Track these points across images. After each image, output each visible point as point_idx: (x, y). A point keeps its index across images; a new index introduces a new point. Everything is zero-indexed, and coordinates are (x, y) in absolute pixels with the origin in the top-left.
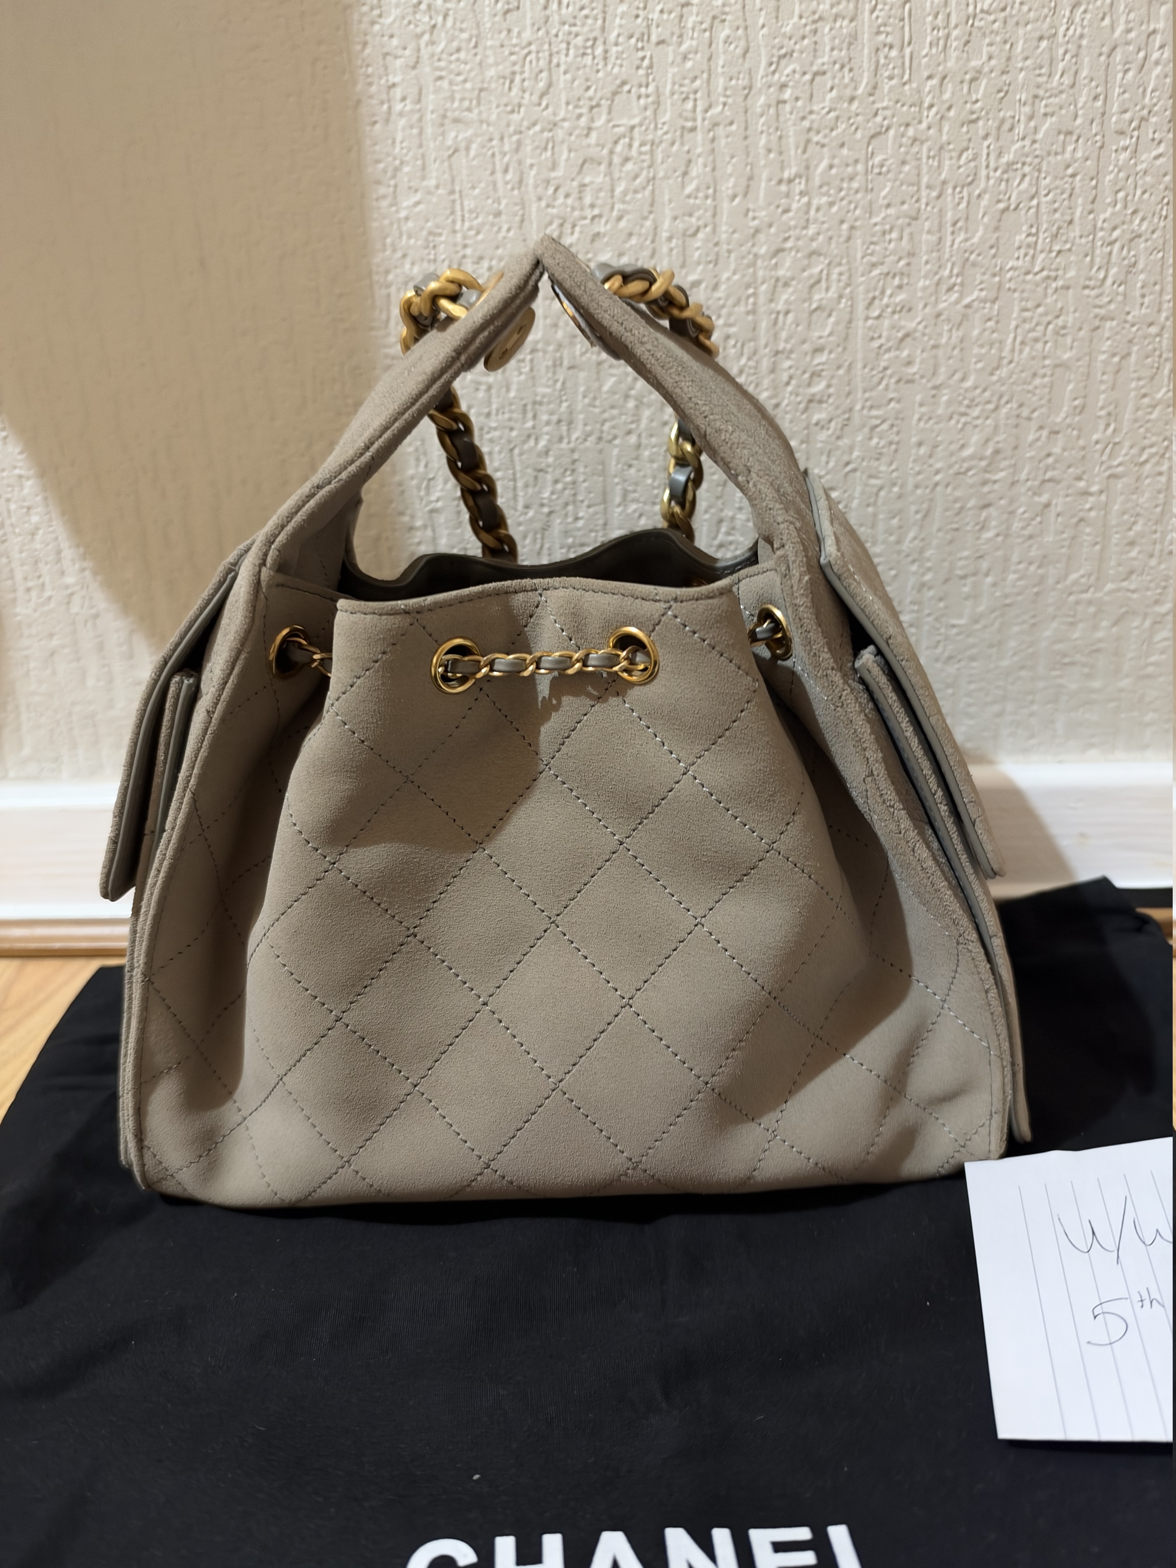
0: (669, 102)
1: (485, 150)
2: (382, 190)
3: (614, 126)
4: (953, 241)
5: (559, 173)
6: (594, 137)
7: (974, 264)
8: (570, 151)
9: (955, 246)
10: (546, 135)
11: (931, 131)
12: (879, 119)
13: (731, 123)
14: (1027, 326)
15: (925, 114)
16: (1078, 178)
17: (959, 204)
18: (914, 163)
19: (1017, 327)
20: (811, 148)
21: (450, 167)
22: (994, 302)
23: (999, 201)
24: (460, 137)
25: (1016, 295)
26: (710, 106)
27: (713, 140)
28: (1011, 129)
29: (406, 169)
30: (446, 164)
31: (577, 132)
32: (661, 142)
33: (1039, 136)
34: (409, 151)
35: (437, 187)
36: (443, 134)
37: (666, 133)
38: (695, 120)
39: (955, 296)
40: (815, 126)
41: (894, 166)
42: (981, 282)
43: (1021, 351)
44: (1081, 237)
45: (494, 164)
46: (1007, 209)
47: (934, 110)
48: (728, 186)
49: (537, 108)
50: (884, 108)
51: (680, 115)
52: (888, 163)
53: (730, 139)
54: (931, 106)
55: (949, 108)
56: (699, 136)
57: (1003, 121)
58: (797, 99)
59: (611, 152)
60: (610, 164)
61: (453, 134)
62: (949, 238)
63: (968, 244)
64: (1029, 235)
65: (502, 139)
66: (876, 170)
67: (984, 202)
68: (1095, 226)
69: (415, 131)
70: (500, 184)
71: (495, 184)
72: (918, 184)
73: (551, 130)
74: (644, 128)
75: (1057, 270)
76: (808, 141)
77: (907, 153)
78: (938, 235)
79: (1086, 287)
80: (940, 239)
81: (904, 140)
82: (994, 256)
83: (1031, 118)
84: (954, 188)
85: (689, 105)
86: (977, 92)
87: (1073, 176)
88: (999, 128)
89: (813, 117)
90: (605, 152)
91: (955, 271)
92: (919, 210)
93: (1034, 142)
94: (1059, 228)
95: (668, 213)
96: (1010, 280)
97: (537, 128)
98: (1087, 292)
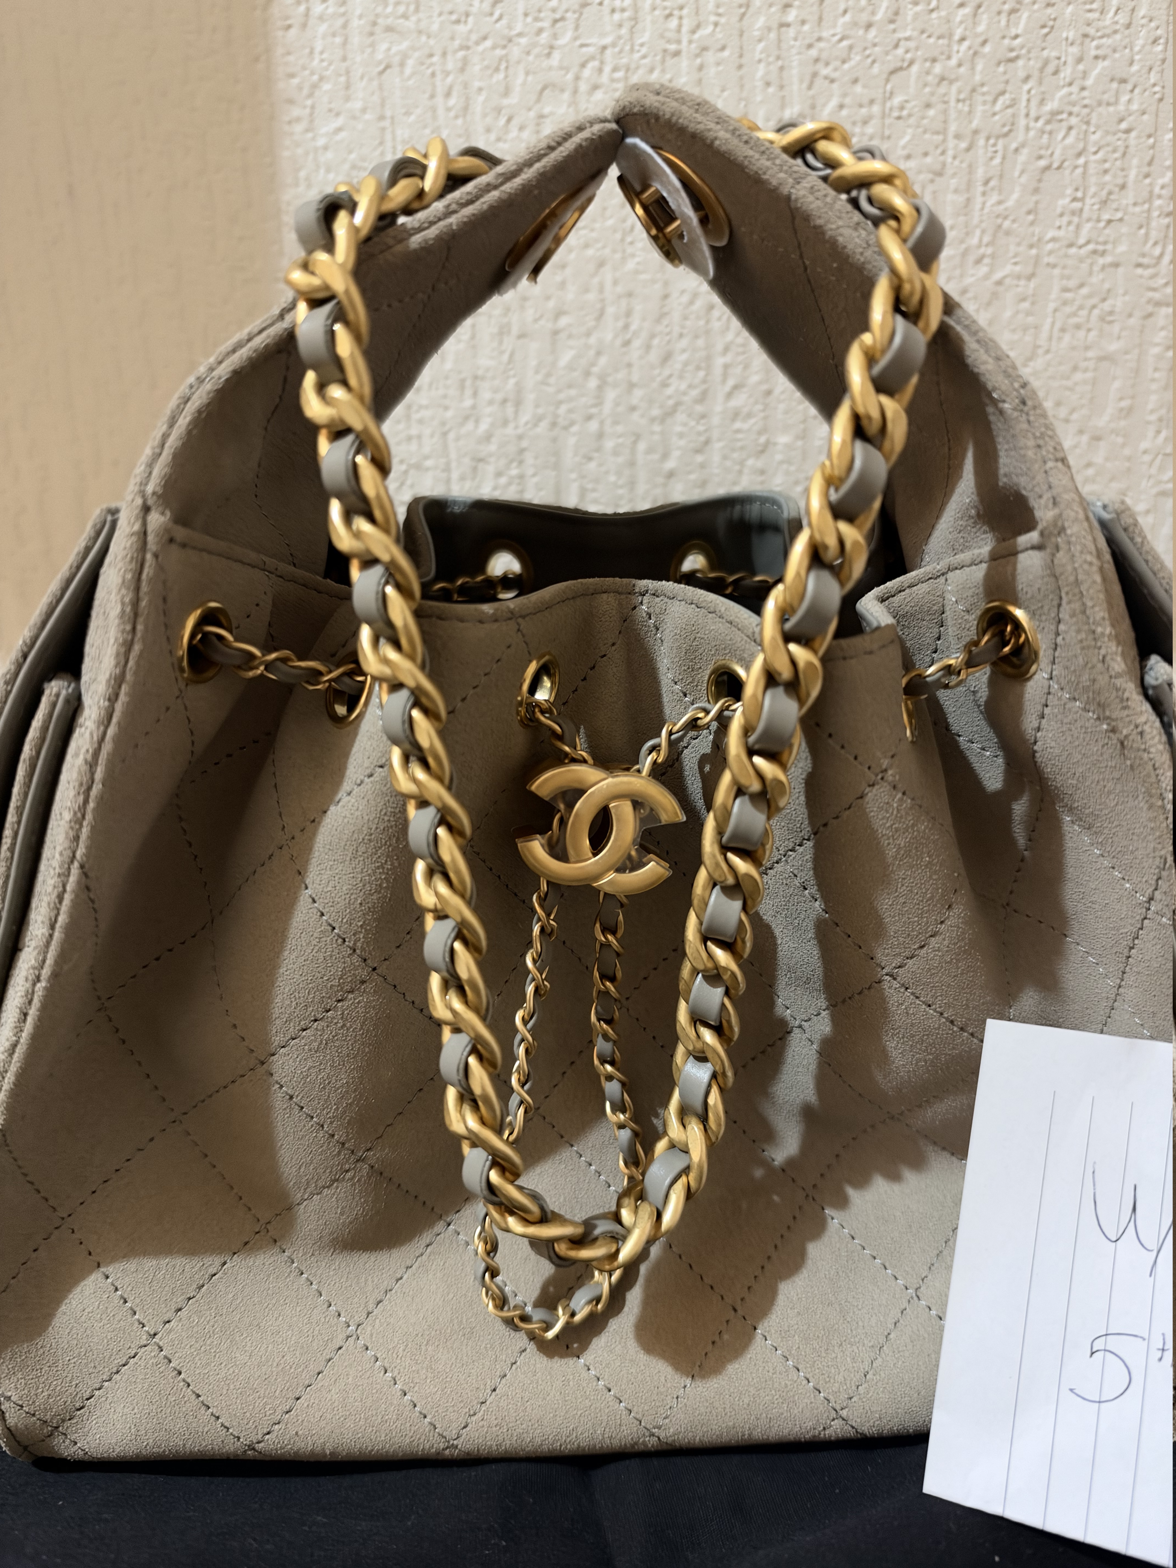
0: (649, 18)
1: (424, 67)
2: (296, 112)
3: (582, 46)
4: (984, 203)
5: (513, 99)
6: (556, 55)
7: (1008, 233)
8: (527, 73)
9: (986, 211)
10: (499, 52)
11: (962, 70)
12: (900, 51)
13: (723, 48)
14: (1068, 309)
15: (955, 48)
16: (1133, 134)
17: (992, 159)
18: (941, 107)
19: (1056, 310)
20: (819, 82)
21: (381, 87)
22: (1030, 277)
23: (1040, 157)
24: (394, 49)
25: (1057, 271)
26: (698, 26)
27: (701, 68)
28: (1056, 72)
29: (326, 87)
30: (375, 83)
31: (536, 51)
32: (637, 68)
33: (1089, 82)
34: (330, 64)
35: (364, 110)
36: (372, 45)
37: (644, 57)
38: (679, 42)
39: (983, 270)
40: (824, 56)
41: (916, 109)
42: (1015, 256)
43: (1060, 339)
44: (1135, 204)
45: (434, 86)
46: (1048, 168)
47: (966, 44)
49: (488, 19)
50: (907, 39)
51: (662, 36)
52: (909, 105)
53: (721, 68)
54: (963, 39)
55: (984, 42)
56: (684, 63)
57: (1046, 62)
58: (803, 22)
59: (577, 78)
60: (575, 92)
61: (384, 46)
62: (979, 200)
63: (1002, 207)
64: (1075, 199)
65: (444, 54)
66: (896, 114)
67: (1023, 157)
68: (1151, 192)
69: (338, 40)
70: (441, 112)
71: (434, 110)
72: (944, 132)
73: (504, 47)
74: (617, 50)
75: (1105, 243)
76: (815, 75)
77: (932, 94)
78: (966, 196)
79: (1139, 265)
80: (968, 200)
81: (930, 78)
82: (1032, 223)
83: (1080, 60)
84: (988, 138)
85: (673, 23)
86: (1017, 25)
87: (1128, 131)
88: (1042, 70)
89: (822, 45)
90: (570, 76)
91: (986, 239)
92: (944, 165)
93: (1083, 89)
94: (1110, 193)
96: (1050, 253)
97: (488, 43)
98: (1139, 271)
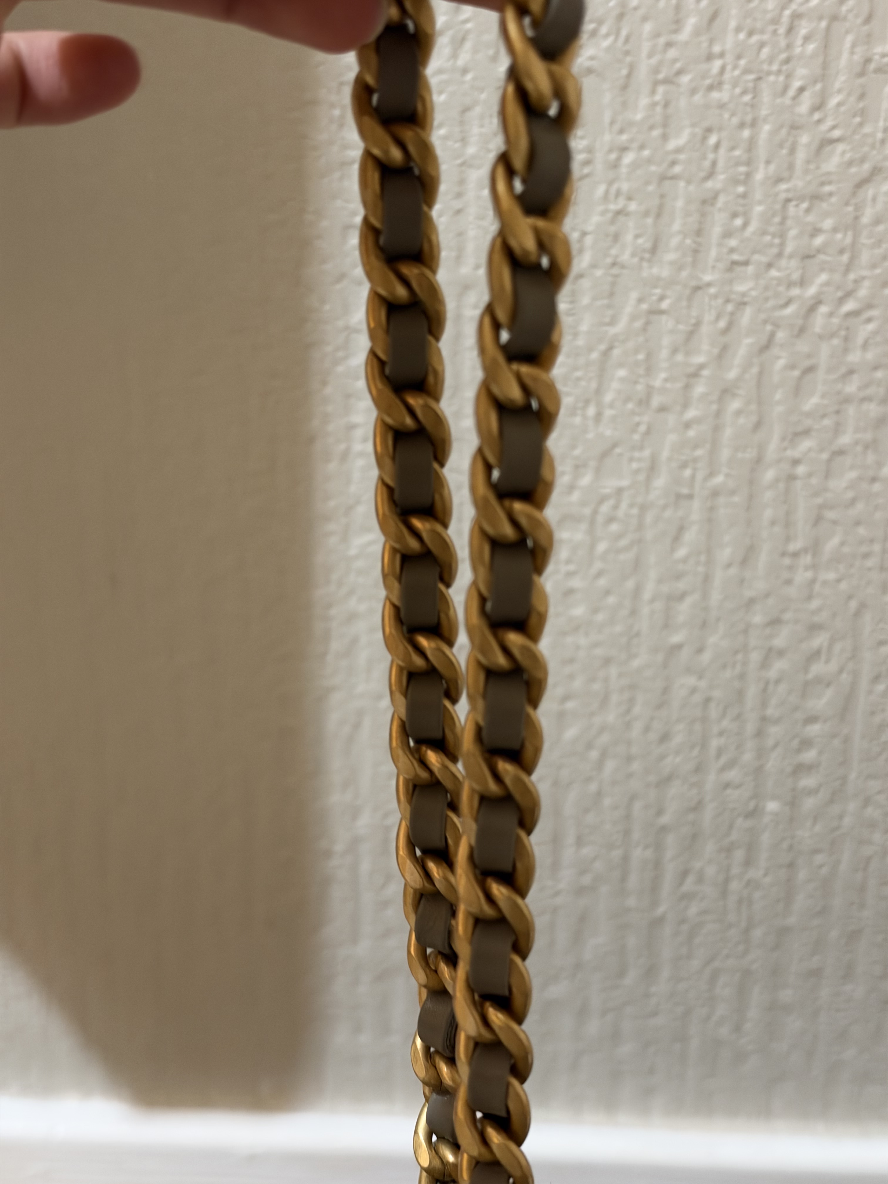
0: (665, 467)
3: (600, 487)
6: (576, 495)
13: (734, 494)
26: (712, 476)
27: (711, 508)
32: (652, 506)
37: (659, 498)
38: (692, 487)
48: (725, 554)
51: (676, 483)
53: (730, 509)
56: (696, 504)
58: (811, 476)
60: (592, 522)
74: (633, 491)
76: (820, 517)
85: (688, 472)
89: (827, 494)
90: (588, 510)
95: (653, 575)
